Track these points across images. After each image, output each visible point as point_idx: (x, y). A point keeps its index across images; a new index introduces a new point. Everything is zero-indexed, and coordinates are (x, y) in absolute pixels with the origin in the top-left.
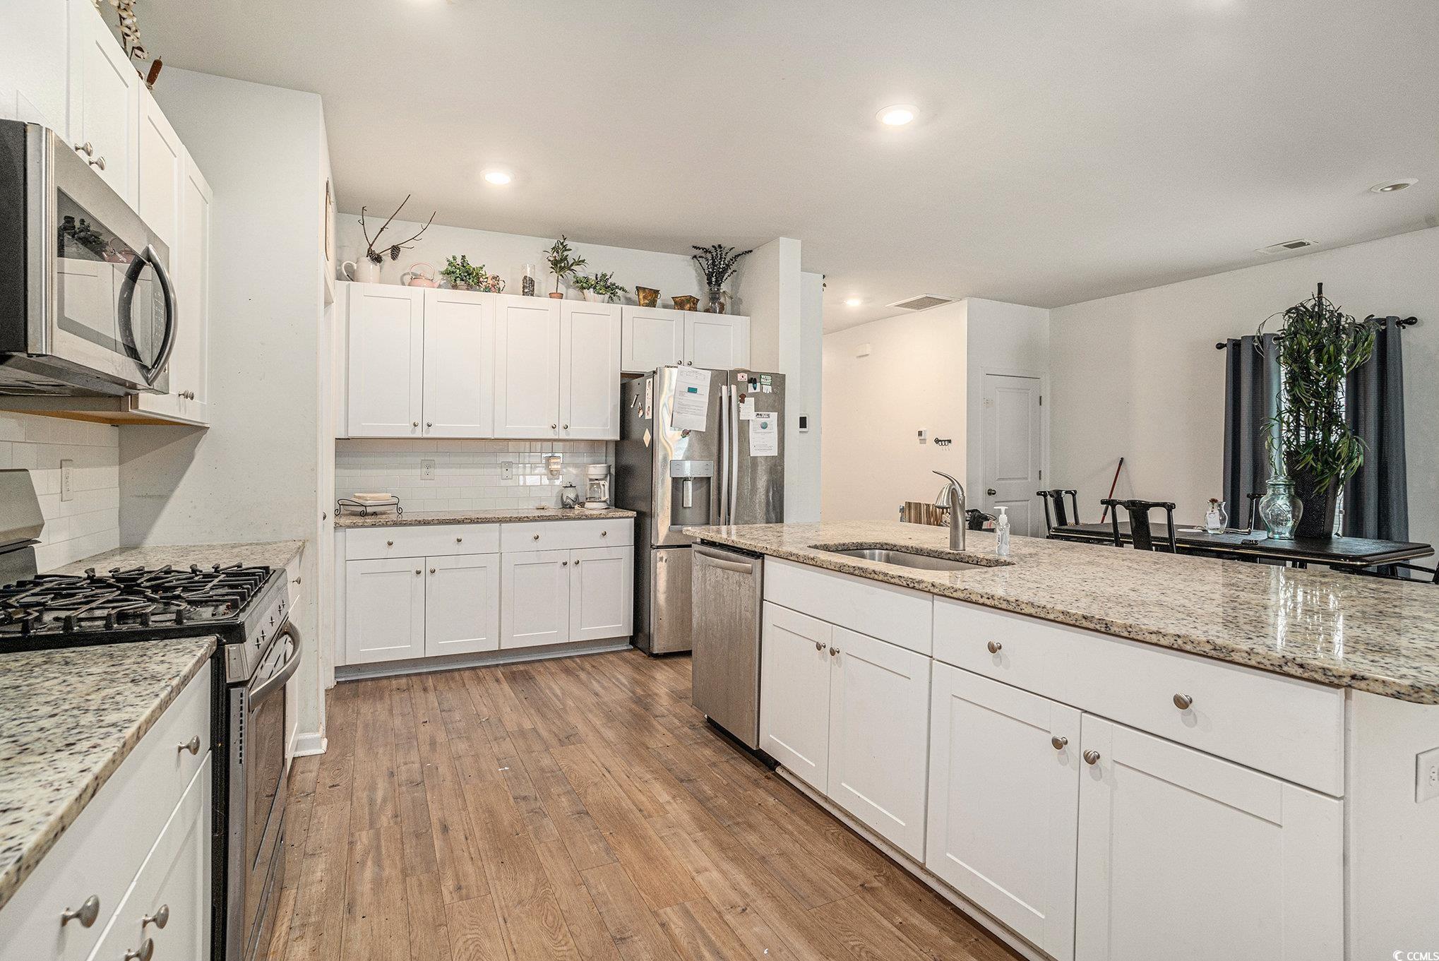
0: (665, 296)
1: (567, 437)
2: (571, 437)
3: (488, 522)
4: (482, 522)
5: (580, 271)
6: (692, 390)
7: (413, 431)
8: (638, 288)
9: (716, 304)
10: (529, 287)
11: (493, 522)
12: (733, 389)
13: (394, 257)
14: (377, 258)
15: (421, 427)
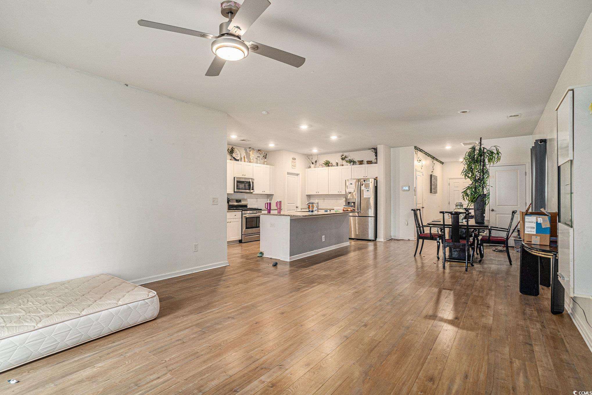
0: (365, 161)
1: (341, 194)
5: (347, 159)
6: (351, 184)
8: (358, 161)
9: (376, 161)
10: (337, 164)
12: (359, 183)
13: (316, 163)
14: (313, 163)
15: (317, 193)
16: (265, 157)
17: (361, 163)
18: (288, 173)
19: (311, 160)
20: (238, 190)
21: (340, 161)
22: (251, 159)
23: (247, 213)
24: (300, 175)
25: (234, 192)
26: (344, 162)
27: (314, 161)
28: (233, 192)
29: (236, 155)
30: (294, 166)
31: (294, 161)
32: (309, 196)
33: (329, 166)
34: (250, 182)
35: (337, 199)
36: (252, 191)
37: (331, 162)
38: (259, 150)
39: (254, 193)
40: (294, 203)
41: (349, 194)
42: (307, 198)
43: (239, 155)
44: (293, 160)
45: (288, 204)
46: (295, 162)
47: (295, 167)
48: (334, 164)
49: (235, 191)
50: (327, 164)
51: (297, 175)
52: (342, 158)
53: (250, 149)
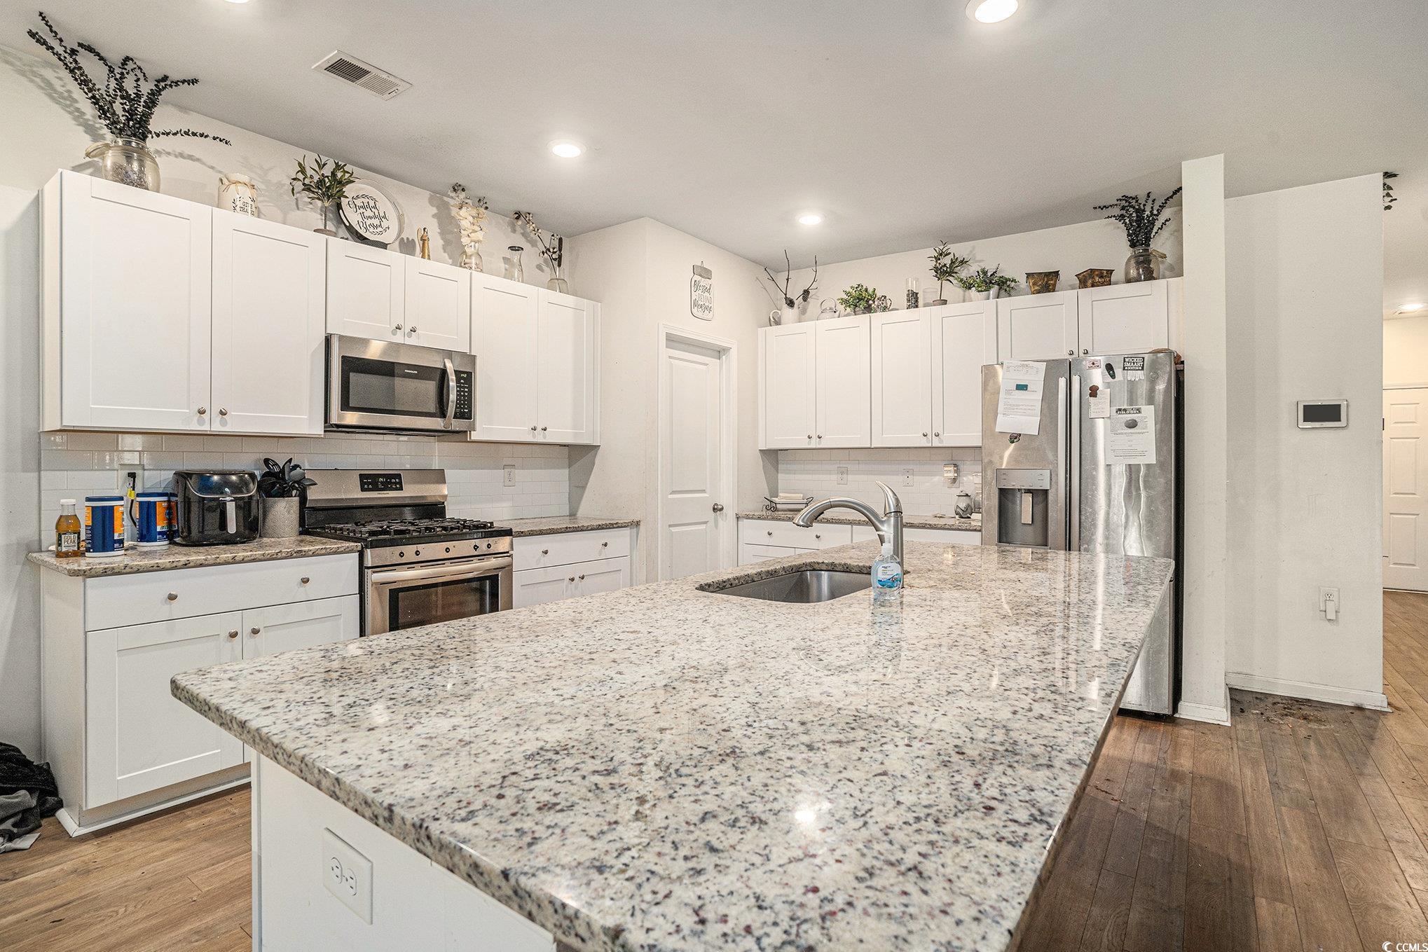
0: (1068, 275)
1: (940, 445)
2: (945, 445)
3: (841, 523)
4: (836, 523)
5: (964, 273)
6: (1022, 387)
7: (809, 443)
8: (1029, 275)
9: (1146, 268)
10: (913, 300)
11: (845, 523)
12: (1076, 379)
13: (805, 299)
14: (791, 303)
15: (814, 438)
16: (556, 256)
17: (1046, 282)
18: (673, 341)
19: (783, 286)
20: (352, 418)
21: (928, 285)
22: (469, 251)
23: (403, 560)
24: (734, 353)
25: (330, 427)
26: (951, 289)
27: (795, 294)
28: (319, 430)
29: (369, 222)
30: (700, 307)
31: (704, 282)
32: (773, 457)
33: (868, 309)
34: (444, 372)
35: (908, 473)
36: (457, 424)
37: (879, 294)
38: (518, 215)
39: (475, 436)
40: (704, 491)
41: (1007, 447)
42: (764, 467)
43: (393, 223)
44: (697, 278)
45: (674, 492)
46: (708, 290)
47: (707, 315)
48: (900, 298)
49: (334, 420)
50: (862, 302)
51: (720, 352)
52: (936, 269)
53: (463, 195)
